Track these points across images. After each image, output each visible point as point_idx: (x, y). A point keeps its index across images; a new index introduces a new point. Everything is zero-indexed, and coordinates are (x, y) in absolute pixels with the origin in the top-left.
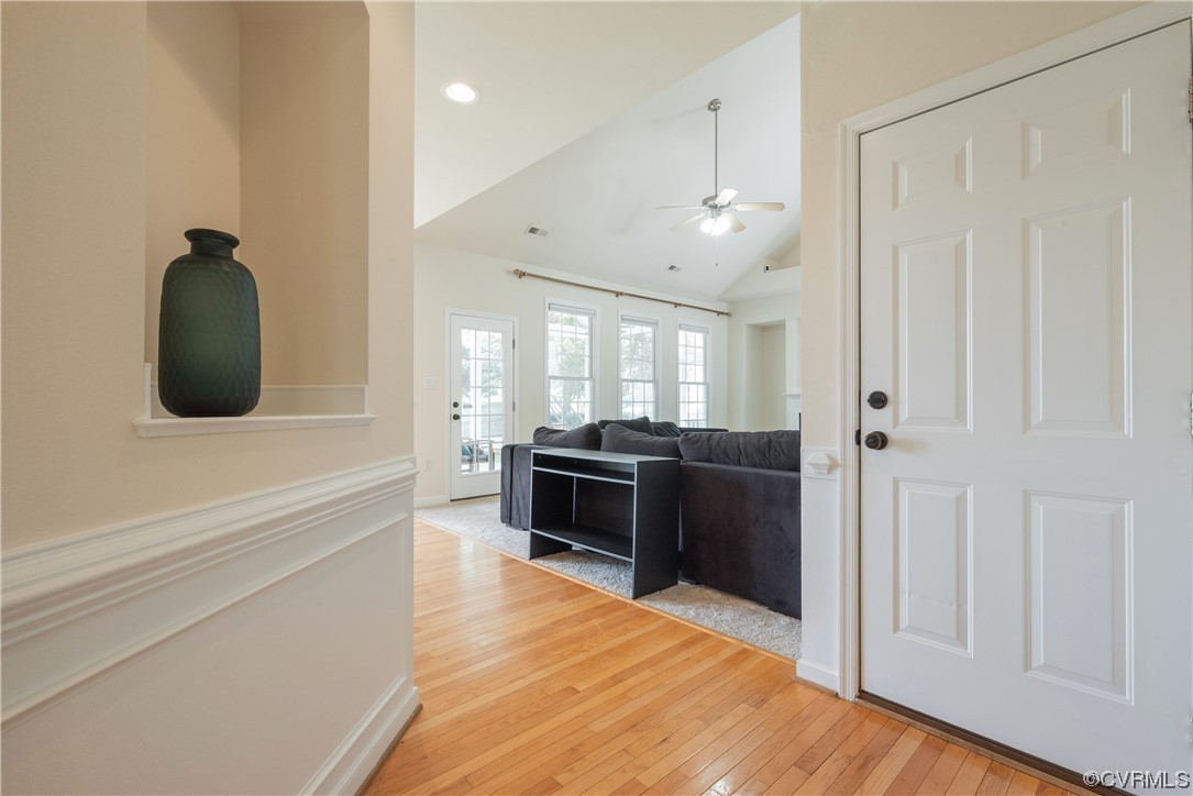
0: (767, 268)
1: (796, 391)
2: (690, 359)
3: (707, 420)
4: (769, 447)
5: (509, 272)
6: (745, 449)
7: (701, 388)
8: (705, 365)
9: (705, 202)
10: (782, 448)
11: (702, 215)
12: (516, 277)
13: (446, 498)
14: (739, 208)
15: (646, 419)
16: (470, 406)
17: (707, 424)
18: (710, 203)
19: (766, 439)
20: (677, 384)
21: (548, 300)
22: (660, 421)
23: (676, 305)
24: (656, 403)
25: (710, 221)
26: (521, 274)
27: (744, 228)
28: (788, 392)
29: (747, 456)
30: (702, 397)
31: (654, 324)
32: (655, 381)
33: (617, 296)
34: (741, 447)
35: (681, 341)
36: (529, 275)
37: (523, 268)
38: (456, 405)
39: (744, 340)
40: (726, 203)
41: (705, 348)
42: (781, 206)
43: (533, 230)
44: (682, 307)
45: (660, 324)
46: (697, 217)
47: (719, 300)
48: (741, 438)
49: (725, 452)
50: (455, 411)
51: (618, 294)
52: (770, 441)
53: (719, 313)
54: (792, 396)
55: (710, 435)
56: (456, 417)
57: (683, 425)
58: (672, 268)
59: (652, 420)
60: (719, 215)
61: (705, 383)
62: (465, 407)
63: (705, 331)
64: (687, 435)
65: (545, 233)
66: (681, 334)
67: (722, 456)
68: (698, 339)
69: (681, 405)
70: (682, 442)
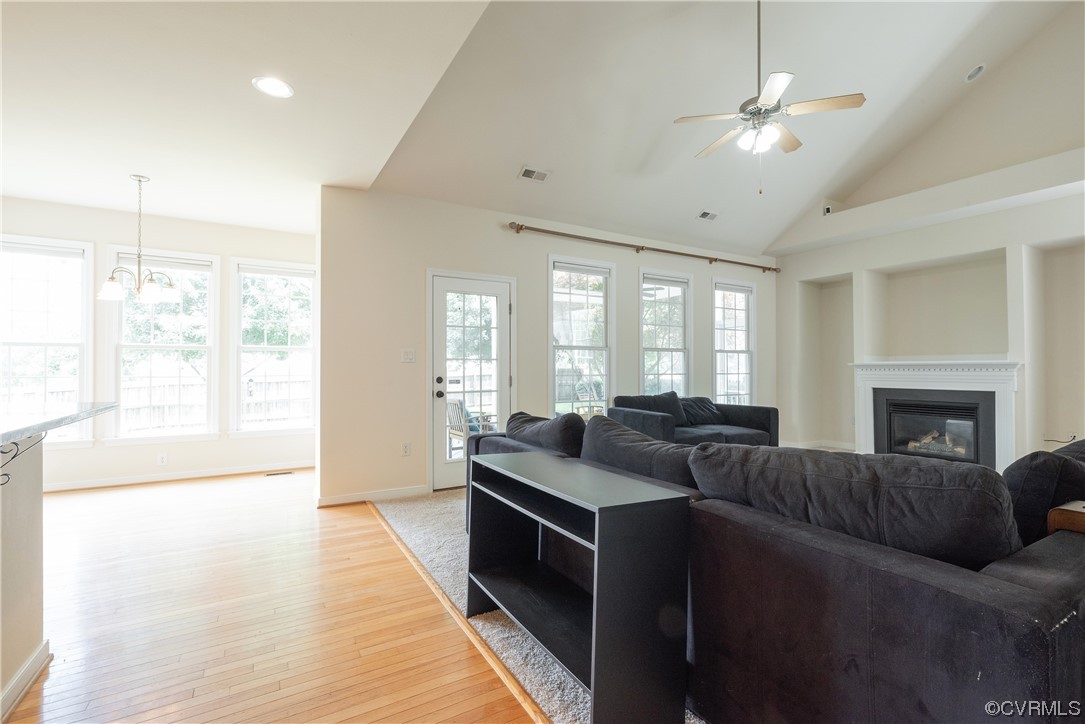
0: (828, 210)
1: (867, 360)
2: (729, 324)
3: (751, 394)
4: (876, 492)
5: (504, 227)
6: (819, 489)
7: (743, 357)
8: (748, 331)
9: (743, 109)
10: (905, 498)
11: (739, 129)
12: (512, 233)
13: (427, 488)
14: (794, 110)
15: (673, 394)
16: (458, 382)
17: (751, 401)
18: (751, 108)
19: (865, 474)
20: (712, 353)
21: (552, 258)
22: (692, 395)
23: (712, 260)
24: (687, 375)
25: (752, 133)
26: (519, 228)
27: (800, 144)
28: (857, 361)
29: (824, 504)
30: (744, 369)
31: (684, 283)
32: (685, 350)
33: (638, 251)
34: (809, 483)
35: (718, 302)
36: (528, 228)
37: (520, 221)
38: (440, 380)
39: (796, 297)
40: (773, 103)
41: (748, 310)
42: (858, 99)
43: (528, 174)
44: (718, 263)
45: (691, 283)
46: (732, 133)
47: (764, 254)
48: (809, 466)
49: (775, 489)
50: (438, 387)
51: (639, 249)
52: (875, 478)
53: (765, 269)
54: (863, 367)
55: (747, 453)
56: (440, 394)
57: (721, 401)
58: (705, 215)
59: (681, 394)
60: (764, 123)
61: (748, 351)
62: (451, 382)
63: (747, 290)
64: (704, 449)
65: (542, 177)
66: (719, 294)
67: (769, 498)
68: (740, 299)
69: (718, 376)
70: (695, 461)
